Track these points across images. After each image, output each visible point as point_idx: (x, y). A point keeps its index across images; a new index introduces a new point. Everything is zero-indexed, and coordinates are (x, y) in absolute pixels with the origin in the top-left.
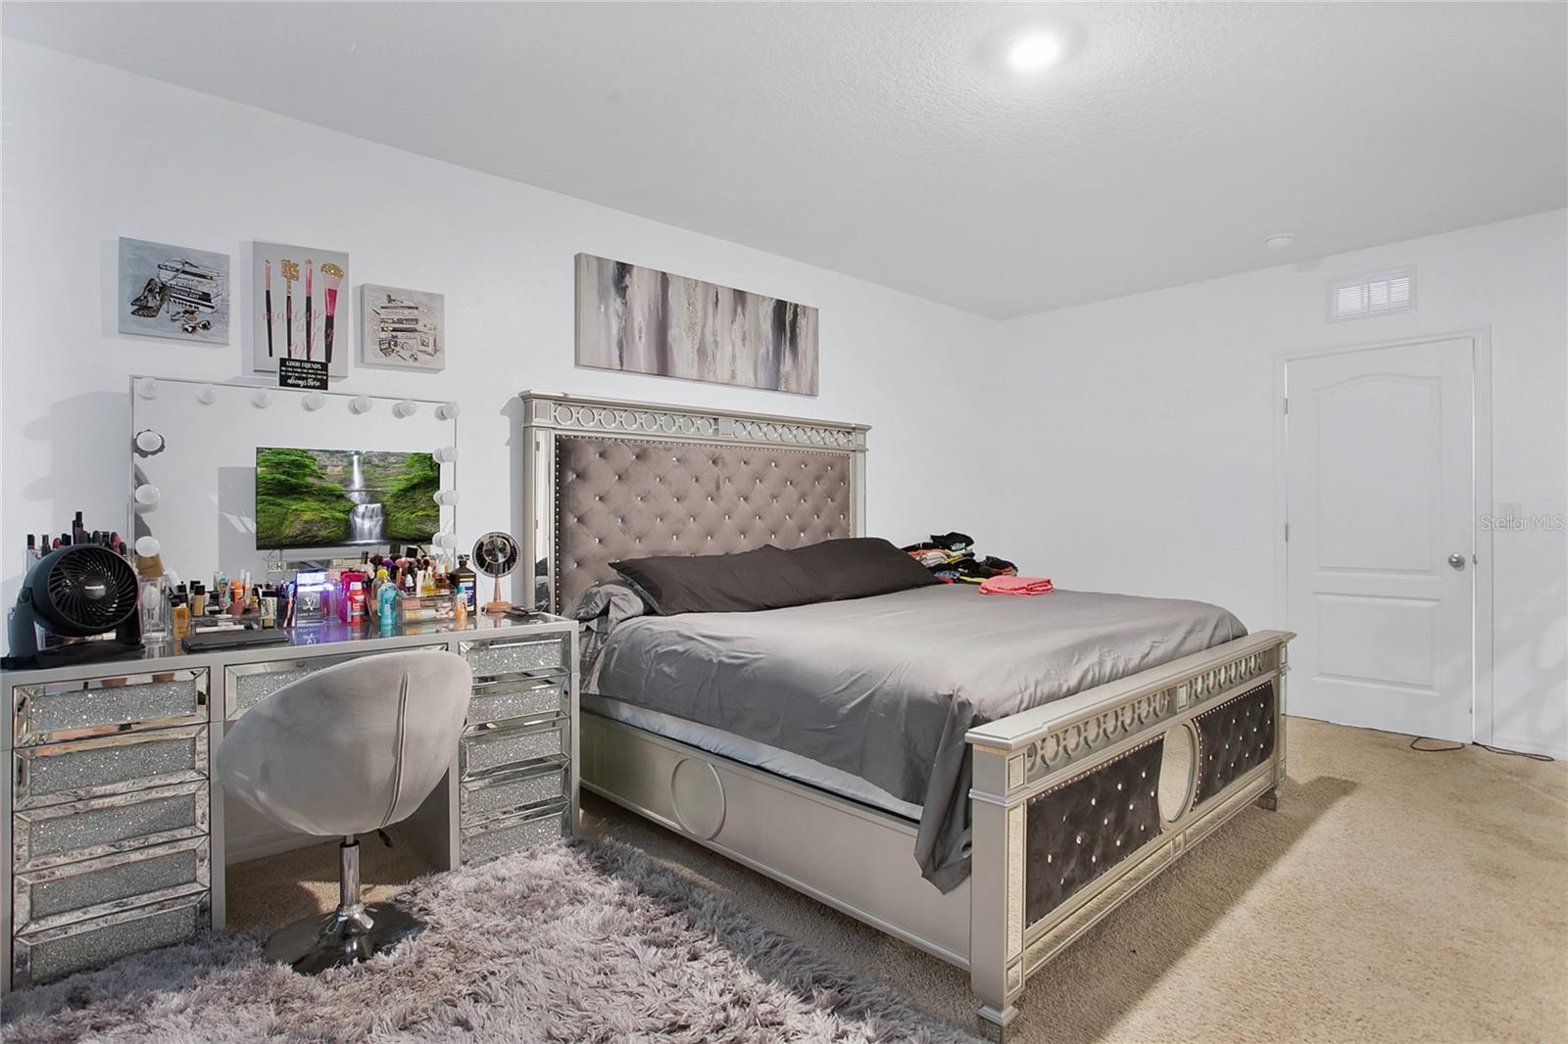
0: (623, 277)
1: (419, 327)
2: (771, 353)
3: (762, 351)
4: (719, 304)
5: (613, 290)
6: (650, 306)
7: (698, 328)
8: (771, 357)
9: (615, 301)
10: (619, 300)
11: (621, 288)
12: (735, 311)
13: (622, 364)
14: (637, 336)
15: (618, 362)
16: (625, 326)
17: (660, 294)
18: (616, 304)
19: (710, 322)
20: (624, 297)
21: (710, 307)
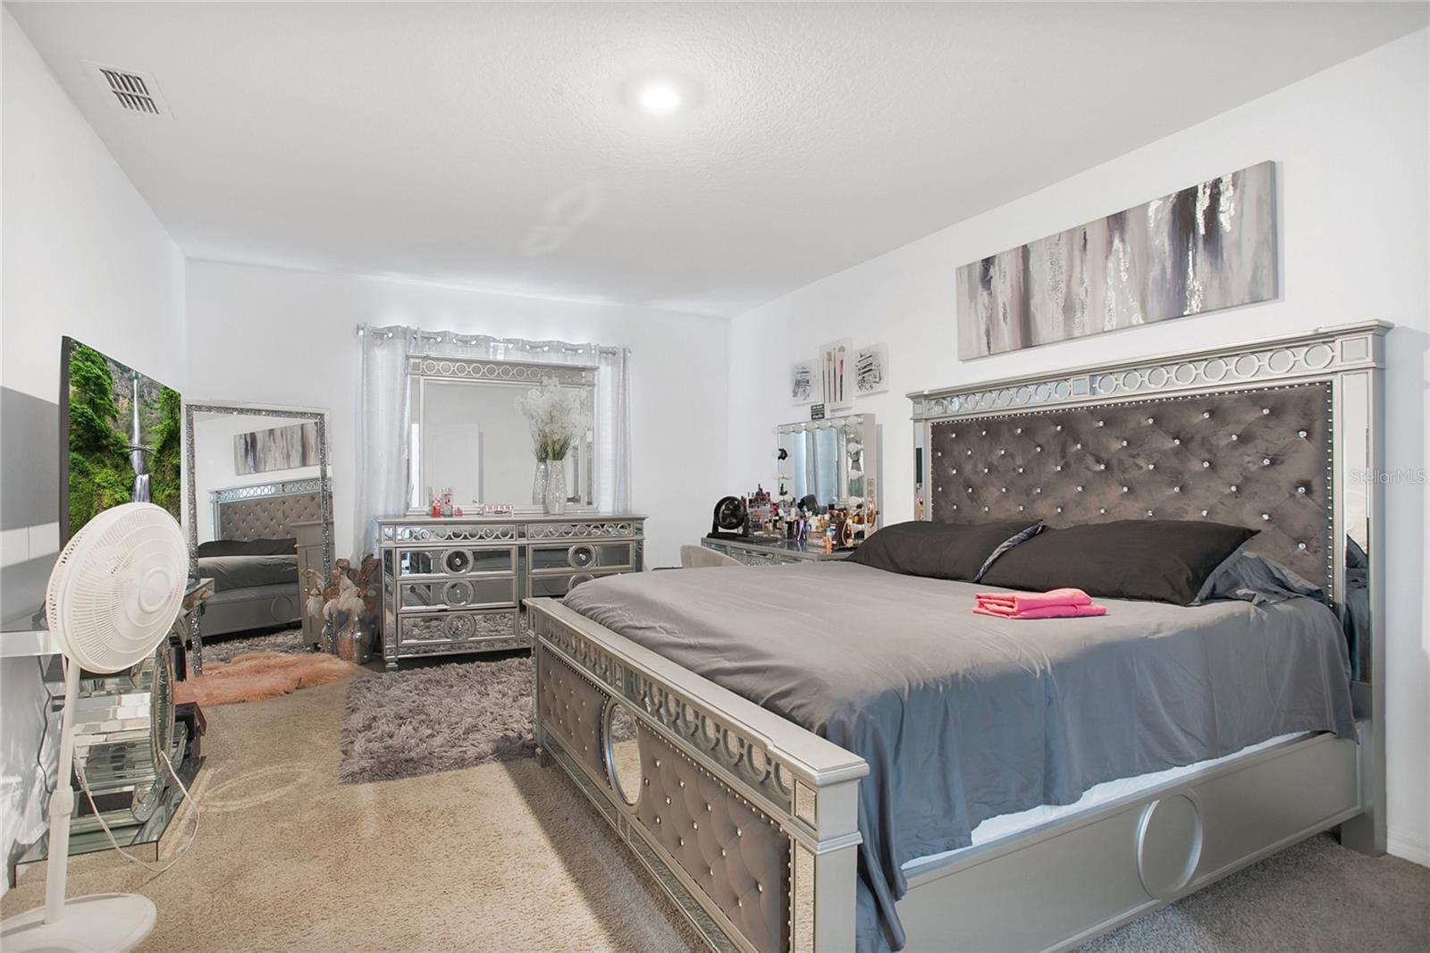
0: (988, 271)
1: (873, 367)
2: (1169, 271)
3: (1155, 272)
4: (1088, 247)
5: (980, 286)
6: (1012, 285)
7: (1063, 287)
8: (1169, 276)
9: (982, 295)
10: (985, 293)
11: (986, 281)
12: (1111, 242)
13: (989, 350)
14: (1001, 317)
15: (987, 349)
16: (991, 314)
17: (1022, 268)
18: (983, 297)
19: (1077, 270)
20: (989, 289)
21: (1077, 253)
